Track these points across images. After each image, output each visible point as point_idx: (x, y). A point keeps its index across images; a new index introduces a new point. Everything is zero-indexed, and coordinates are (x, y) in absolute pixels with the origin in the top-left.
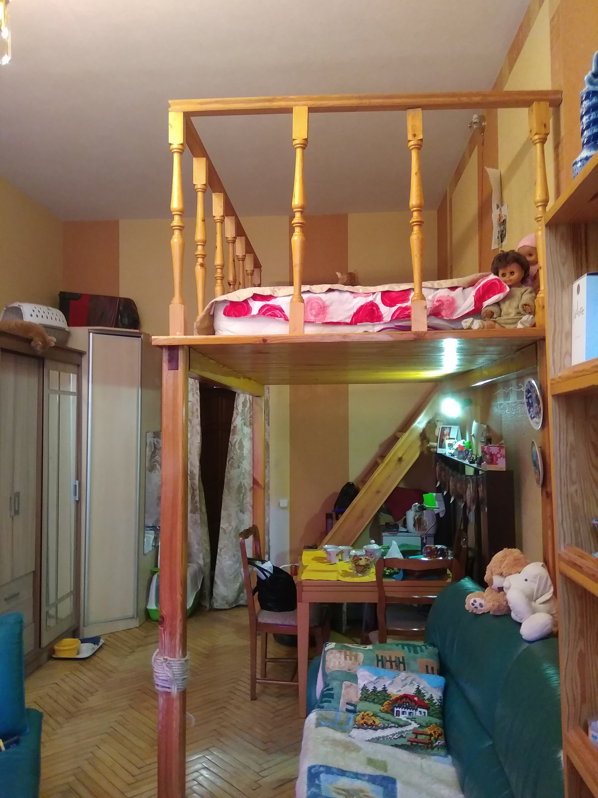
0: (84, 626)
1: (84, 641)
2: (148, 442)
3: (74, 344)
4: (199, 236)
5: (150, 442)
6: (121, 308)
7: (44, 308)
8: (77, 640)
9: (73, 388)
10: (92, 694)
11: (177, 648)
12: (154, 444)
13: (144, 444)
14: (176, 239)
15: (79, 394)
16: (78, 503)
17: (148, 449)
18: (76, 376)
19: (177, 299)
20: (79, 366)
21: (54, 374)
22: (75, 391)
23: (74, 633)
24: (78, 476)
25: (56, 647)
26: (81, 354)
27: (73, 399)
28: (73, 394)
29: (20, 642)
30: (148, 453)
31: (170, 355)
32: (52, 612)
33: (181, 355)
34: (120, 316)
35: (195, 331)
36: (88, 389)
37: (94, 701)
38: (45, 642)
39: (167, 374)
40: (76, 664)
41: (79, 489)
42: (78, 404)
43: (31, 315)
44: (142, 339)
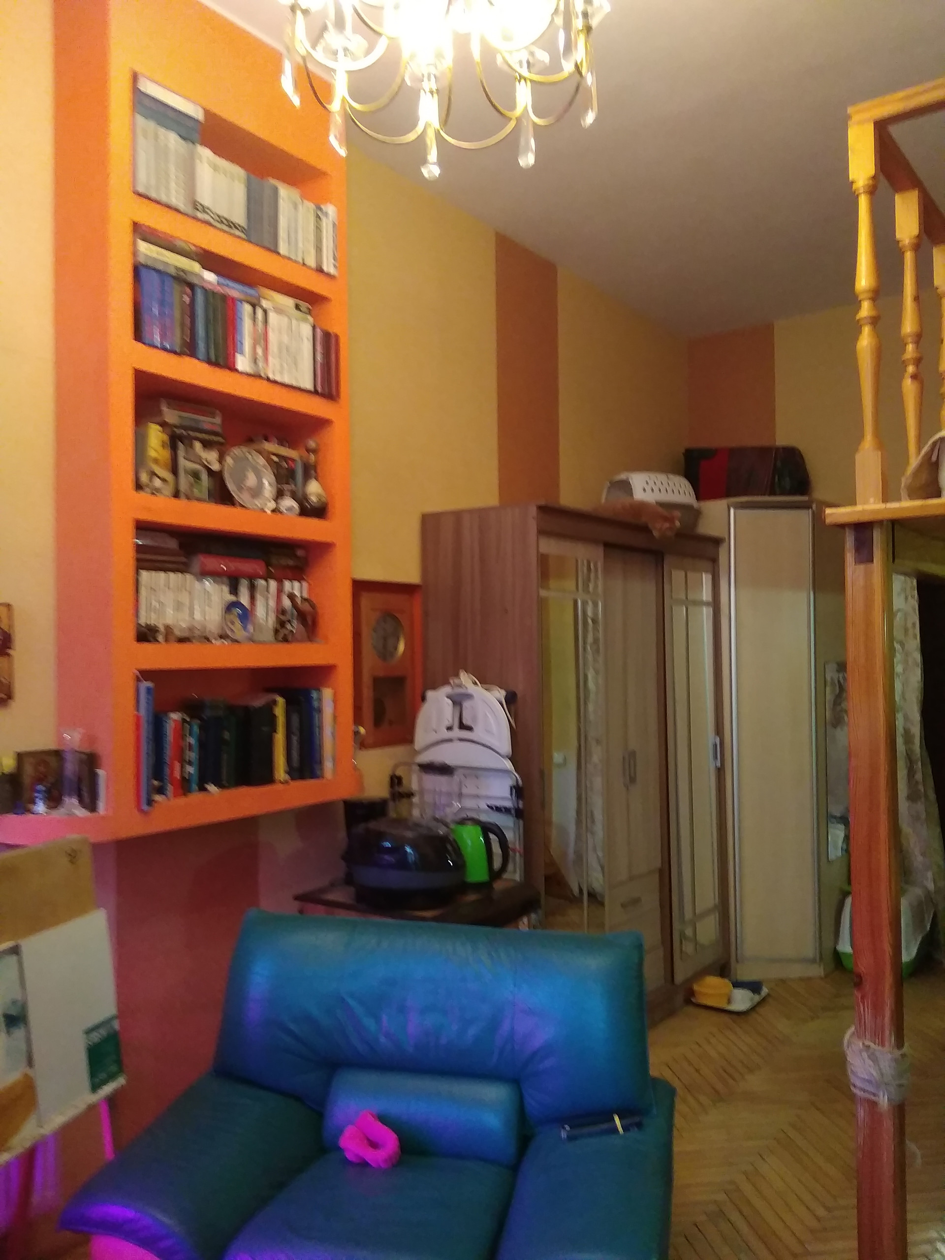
0: (737, 961)
1: (737, 985)
2: (828, 679)
3: (708, 527)
4: (909, 326)
5: (832, 679)
6: (779, 464)
7: (661, 478)
8: (726, 981)
9: (706, 594)
10: (751, 1071)
11: (887, 1032)
12: (839, 681)
13: (821, 681)
14: (866, 340)
15: (716, 604)
16: (720, 772)
17: (828, 689)
18: (710, 577)
19: (868, 441)
20: (714, 560)
21: (678, 576)
22: (710, 599)
23: (723, 969)
24: (719, 730)
25: (696, 987)
26: (717, 542)
27: (706, 613)
28: (707, 604)
29: (640, 976)
30: (829, 697)
31: (857, 540)
32: (689, 932)
33: (878, 537)
34: (777, 477)
35: (904, 493)
36: (730, 596)
37: (755, 1082)
38: (679, 978)
39: (854, 572)
40: (725, 1018)
41: (720, 750)
42: (715, 619)
43: (644, 490)
44: (813, 513)
